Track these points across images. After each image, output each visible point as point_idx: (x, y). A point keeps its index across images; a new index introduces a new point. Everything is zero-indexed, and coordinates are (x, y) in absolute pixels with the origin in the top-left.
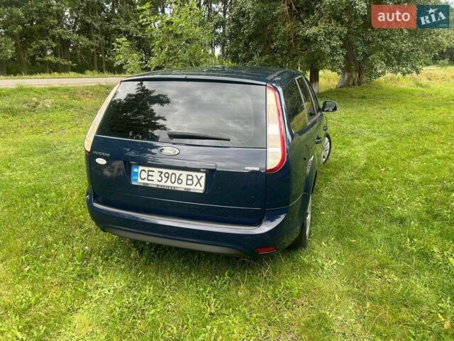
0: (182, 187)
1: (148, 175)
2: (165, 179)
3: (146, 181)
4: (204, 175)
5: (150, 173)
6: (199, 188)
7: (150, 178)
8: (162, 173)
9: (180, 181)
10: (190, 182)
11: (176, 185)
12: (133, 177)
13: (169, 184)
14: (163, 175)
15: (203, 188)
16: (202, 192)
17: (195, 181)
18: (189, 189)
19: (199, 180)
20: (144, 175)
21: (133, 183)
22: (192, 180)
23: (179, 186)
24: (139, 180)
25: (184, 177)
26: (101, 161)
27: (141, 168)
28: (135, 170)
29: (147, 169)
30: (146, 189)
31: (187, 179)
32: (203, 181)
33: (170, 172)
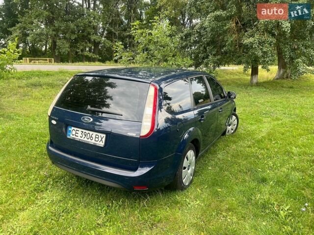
0: (92, 142)
1: (76, 133)
2: (84, 136)
3: (74, 136)
4: (105, 135)
5: (77, 132)
6: (101, 144)
7: (77, 135)
8: (83, 132)
9: (92, 138)
10: (97, 139)
11: (89, 140)
12: (68, 133)
13: (86, 139)
14: (83, 134)
15: (103, 144)
16: (102, 146)
17: (100, 139)
18: (96, 144)
19: (102, 139)
20: (74, 132)
21: (68, 137)
22: (98, 138)
23: (91, 141)
24: (71, 136)
25: (94, 136)
26: (54, 122)
27: (73, 128)
28: (70, 129)
29: (75, 129)
30: (74, 142)
31: (96, 137)
32: (104, 140)
33: (87, 132)
